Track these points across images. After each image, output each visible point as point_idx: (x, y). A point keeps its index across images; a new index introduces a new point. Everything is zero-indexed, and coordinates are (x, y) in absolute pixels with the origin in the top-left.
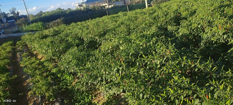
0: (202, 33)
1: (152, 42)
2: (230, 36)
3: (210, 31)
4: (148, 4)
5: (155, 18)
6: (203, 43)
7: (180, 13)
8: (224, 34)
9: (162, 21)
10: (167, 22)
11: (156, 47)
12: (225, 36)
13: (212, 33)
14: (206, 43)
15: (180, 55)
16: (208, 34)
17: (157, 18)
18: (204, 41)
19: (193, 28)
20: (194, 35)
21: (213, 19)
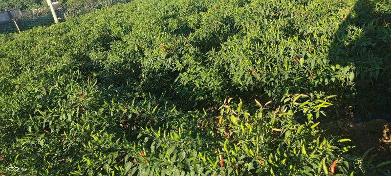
0: (141, 58)
1: (57, 85)
2: (175, 59)
3: (150, 55)
4: (58, 17)
5: (67, 41)
6: (145, 73)
7: (110, 31)
8: (168, 57)
9: (81, 45)
10: (88, 46)
11: (67, 91)
12: (170, 60)
13: (154, 57)
14: (149, 73)
15: (105, 98)
16: (149, 59)
17: (71, 41)
18: (145, 71)
19: (128, 53)
20: (131, 62)
21: (153, 36)
